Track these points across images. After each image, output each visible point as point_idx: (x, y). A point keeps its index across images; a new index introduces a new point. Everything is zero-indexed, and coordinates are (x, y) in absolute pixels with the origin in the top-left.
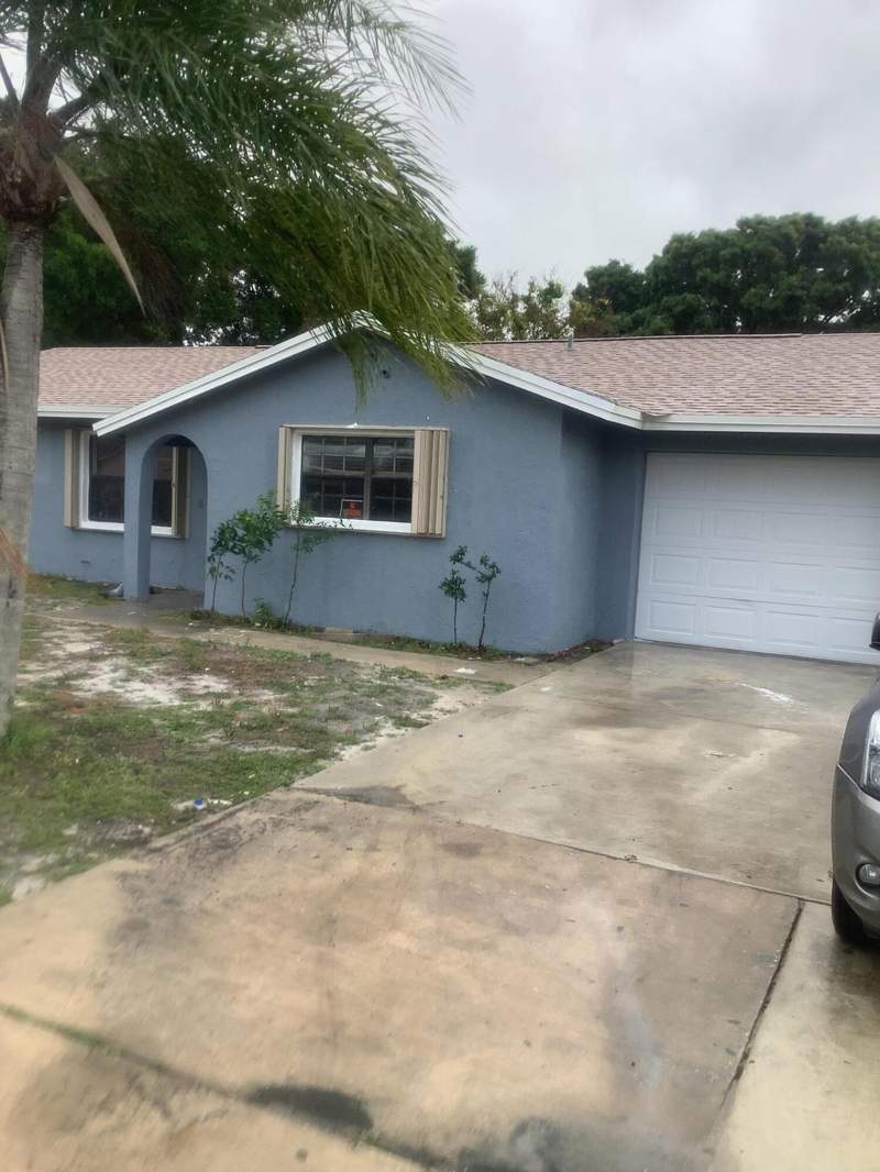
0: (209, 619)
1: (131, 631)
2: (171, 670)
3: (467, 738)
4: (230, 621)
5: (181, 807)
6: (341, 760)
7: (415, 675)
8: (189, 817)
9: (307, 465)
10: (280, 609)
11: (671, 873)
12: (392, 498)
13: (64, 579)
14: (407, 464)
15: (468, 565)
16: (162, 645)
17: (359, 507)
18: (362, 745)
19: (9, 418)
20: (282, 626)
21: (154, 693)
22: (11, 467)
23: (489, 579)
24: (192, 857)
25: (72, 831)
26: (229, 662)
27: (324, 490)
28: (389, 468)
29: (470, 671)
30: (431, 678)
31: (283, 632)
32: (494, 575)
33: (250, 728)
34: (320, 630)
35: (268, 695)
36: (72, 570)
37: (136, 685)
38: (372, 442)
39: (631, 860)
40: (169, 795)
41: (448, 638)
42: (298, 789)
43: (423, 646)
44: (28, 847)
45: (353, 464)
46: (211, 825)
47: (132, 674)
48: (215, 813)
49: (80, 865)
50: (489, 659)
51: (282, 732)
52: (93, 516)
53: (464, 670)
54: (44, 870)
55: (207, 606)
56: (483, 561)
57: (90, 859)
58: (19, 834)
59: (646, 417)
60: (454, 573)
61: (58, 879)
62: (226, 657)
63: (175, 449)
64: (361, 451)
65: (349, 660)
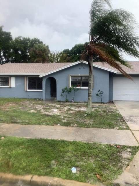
9: (72, 80)
12: (85, 84)
17: (80, 85)
23: (102, 94)
28: (84, 80)
34: (79, 102)
36: (25, 97)
52: (29, 89)
56: (101, 91)
60: (98, 93)
64: (80, 78)
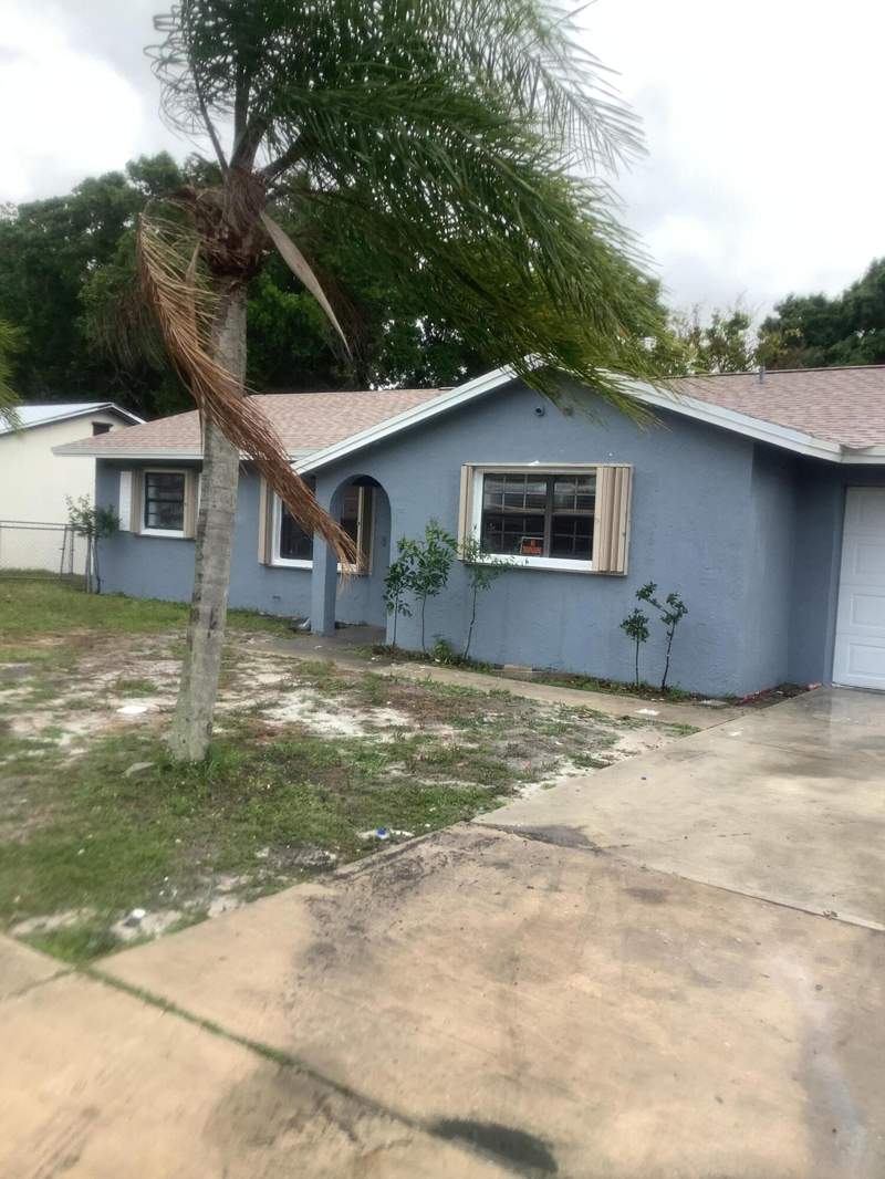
0: (392, 654)
1: (318, 663)
2: (355, 702)
3: (650, 780)
4: (411, 657)
5: (365, 835)
6: (521, 797)
7: (596, 715)
8: (372, 846)
9: (488, 504)
10: (460, 646)
11: (875, 932)
12: (573, 535)
13: (256, 614)
14: (588, 502)
15: (654, 602)
16: (346, 678)
17: (540, 544)
18: (543, 783)
19: (214, 460)
20: (461, 662)
21: (339, 724)
22: (214, 506)
23: (674, 619)
24: (376, 885)
25: (263, 854)
26: (410, 697)
27: (504, 528)
28: (571, 506)
29: (654, 713)
30: (612, 717)
31: (462, 669)
32: (680, 615)
33: (431, 762)
34: (501, 667)
35: (447, 730)
36: (265, 605)
37: (322, 715)
38: (552, 479)
39: (831, 916)
40: (353, 823)
41: (628, 677)
42: (479, 825)
43: (604, 686)
44: (224, 867)
45: (534, 501)
46: (393, 856)
47: (319, 705)
48: (398, 843)
49: (271, 887)
50: (674, 701)
51: (462, 767)
52: (285, 553)
53: (647, 710)
54: (236, 890)
55: (389, 642)
56: (671, 599)
57: (280, 881)
58: (214, 854)
59: (845, 450)
60: (637, 611)
61: (251, 899)
62: (406, 691)
63: (361, 489)
64: (542, 488)
65: (527, 697)
